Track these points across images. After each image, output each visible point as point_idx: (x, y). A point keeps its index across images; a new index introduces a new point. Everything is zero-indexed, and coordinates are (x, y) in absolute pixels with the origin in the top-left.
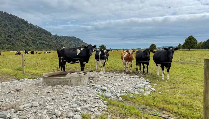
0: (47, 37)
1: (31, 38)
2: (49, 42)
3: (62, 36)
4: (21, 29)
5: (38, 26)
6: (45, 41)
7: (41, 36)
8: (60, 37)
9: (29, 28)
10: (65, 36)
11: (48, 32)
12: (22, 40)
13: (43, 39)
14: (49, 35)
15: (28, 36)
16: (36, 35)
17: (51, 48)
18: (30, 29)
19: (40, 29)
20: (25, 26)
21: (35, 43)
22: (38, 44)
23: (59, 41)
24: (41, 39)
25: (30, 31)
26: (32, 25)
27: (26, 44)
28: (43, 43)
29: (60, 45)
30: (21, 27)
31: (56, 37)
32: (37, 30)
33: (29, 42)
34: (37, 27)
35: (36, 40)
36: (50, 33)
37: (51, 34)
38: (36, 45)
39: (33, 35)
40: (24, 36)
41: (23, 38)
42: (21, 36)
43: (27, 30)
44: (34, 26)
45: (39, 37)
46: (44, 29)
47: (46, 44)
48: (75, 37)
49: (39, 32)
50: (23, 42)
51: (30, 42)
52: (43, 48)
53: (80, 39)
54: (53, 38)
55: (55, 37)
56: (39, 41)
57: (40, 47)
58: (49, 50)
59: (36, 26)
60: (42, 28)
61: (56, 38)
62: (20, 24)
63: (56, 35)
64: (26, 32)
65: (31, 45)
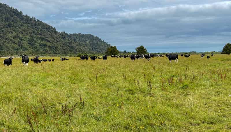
0: (50, 35)
1: (27, 37)
2: (53, 43)
3: (72, 34)
4: (12, 23)
5: (37, 19)
6: (48, 41)
7: (41, 34)
8: (70, 36)
9: (23, 23)
10: (77, 33)
11: (52, 27)
12: (14, 40)
13: (45, 38)
14: (54, 32)
15: (23, 34)
16: (34, 32)
17: (57, 52)
18: (26, 23)
19: (40, 23)
20: (18, 19)
21: (32, 45)
22: (38, 46)
23: (69, 41)
24: (42, 39)
25: (26, 26)
26: (29, 17)
27: (19, 46)
28: (45, 45)
29: (69, 47)
30: (13, 21)
31: (64, 35)
32: (36, 25)
33: (23, 44)
34: (35, 21)
35: (35, 40)
36: (54, 29)
37: (57, 31)
38: (34, 48)
39: (29, 32)
40: (17, 34)
41: (15, 37)
42: (12, 35)
43: (22, 25)
44: (31, 20)
45: (39, 36)
46: (46, 24)
47: (49, 46)
48: (92, 36)
49: (38, 28)
50: (14, 42)
51: (25, 43)
52: (44, 52)
53: (100, 38)
54: (60, 37)
55: (62, 35)
56: (39, 41)
57: (41, 50)
58: (54, 54)
59: (35, 18)
60: (43, 22)
61: (64, 37)
62: (11, 17)
63: (64, 32)
64: (20, 28)
65: (26, 47)
